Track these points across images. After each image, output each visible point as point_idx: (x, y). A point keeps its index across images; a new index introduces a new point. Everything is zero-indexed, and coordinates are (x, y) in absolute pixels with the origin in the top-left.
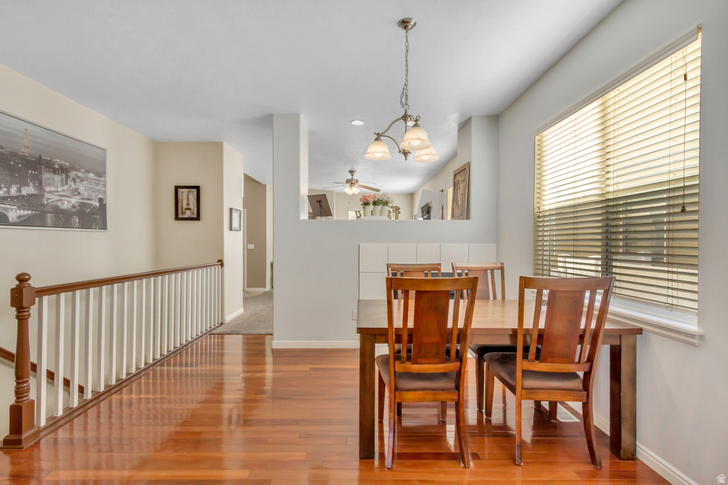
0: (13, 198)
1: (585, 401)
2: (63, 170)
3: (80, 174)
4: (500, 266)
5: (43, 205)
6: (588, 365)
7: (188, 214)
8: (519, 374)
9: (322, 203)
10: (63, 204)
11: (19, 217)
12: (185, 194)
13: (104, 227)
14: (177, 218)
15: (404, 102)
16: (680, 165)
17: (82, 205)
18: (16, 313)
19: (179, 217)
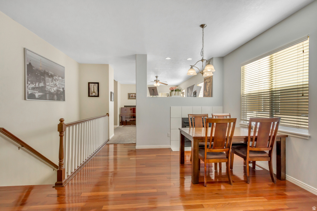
0: (37, 88)
1: (269, 161)
2: (52, 76)
3: (57, 78)
4: (229, 114)
5: (46, 91)
6: (271, 148)
7: (94, 94)
8: (248, 152)
9: (155, 90)
10: (52, 90)
11: (39, 96)
12: (93, 86)
13: (64, 100)
14: (89, 96)
15: (202, 54)
16: (302, 80)
17: (58, 90)
18: (59, 134)
19: (90, 95)
